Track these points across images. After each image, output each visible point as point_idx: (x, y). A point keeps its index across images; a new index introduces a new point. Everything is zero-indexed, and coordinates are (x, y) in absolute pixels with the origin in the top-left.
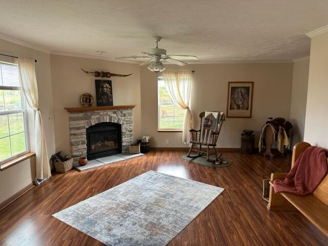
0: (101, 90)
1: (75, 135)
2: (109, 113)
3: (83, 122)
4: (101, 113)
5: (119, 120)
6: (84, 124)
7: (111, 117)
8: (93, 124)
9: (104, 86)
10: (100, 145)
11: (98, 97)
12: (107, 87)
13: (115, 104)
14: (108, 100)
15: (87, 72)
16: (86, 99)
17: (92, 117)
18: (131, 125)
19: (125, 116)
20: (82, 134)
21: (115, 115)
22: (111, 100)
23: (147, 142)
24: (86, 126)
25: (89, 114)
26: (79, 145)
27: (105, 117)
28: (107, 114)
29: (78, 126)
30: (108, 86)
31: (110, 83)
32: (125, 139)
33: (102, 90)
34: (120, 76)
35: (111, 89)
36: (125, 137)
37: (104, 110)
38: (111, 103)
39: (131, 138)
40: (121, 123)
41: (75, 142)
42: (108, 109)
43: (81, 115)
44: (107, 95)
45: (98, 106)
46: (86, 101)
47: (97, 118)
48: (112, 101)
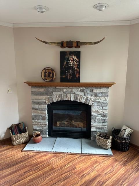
0: (65, 63)
1: (35, 109)
2: (74, 90)
3: (44, 97)
4: (65, 90)
5: (87, 99)
6: (45, 100)
7: (76, 96)
8: (55, 101)
9: (70, 59)
10: (66, 123)
11: (63, 72)
12: (73, 60)
13: (83, 80)
14: (74, 75)
15: (46, 43)
16: (50, 73)
17: (54, 93)
18: (104, 108)
19: (96, 95)
20: (42, 109)
21: (83, 94)
22: (77, 75)
23: (125, 136)
24: (47, 102)
25: (50, 89)
26: (39, 120)
27: (69, 95)
28: (72, 91)
29: (39, 101)
30: (75, 58)
31: (78, 54)
32: (95, 124)
33: (67, 63)
34: (90, 43)
35: (79, 62)
36: (95, 122)
37: (68, 86)
38: (78, 80)
39: (103, 124)
40: (90, 104)
41: (35, 116)
42: (73, 86)
43: (42, 90)
44: (73, 69)
45: (61, 81)
46: (49, 76)
47: (59, 95)
48: (79, 77)
